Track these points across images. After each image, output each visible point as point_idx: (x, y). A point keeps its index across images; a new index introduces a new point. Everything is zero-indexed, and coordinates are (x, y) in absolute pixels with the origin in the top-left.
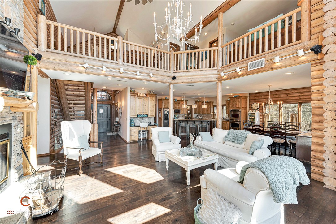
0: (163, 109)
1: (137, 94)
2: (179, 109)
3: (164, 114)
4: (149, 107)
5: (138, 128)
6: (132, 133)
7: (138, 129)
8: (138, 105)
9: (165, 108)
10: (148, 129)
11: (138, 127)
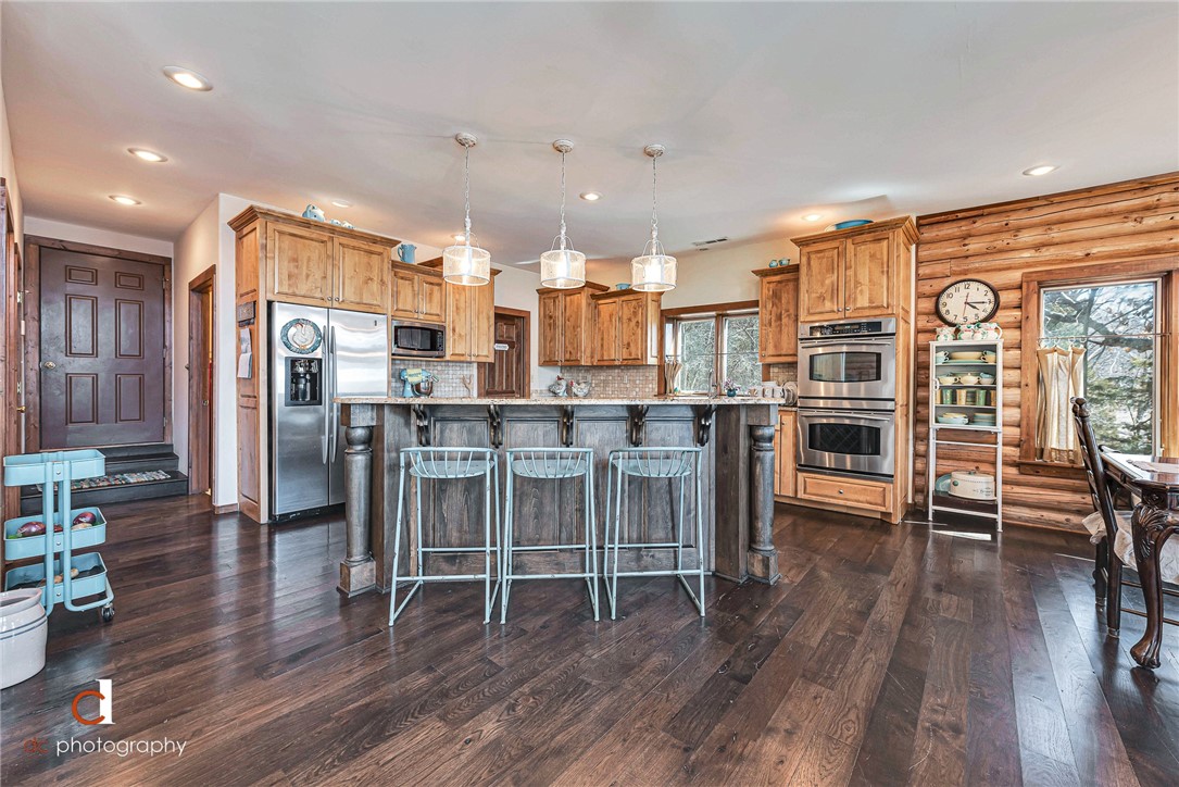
0: (270, 304)
2: (433, 322)
3: (281, 353)
9: (293, 298)
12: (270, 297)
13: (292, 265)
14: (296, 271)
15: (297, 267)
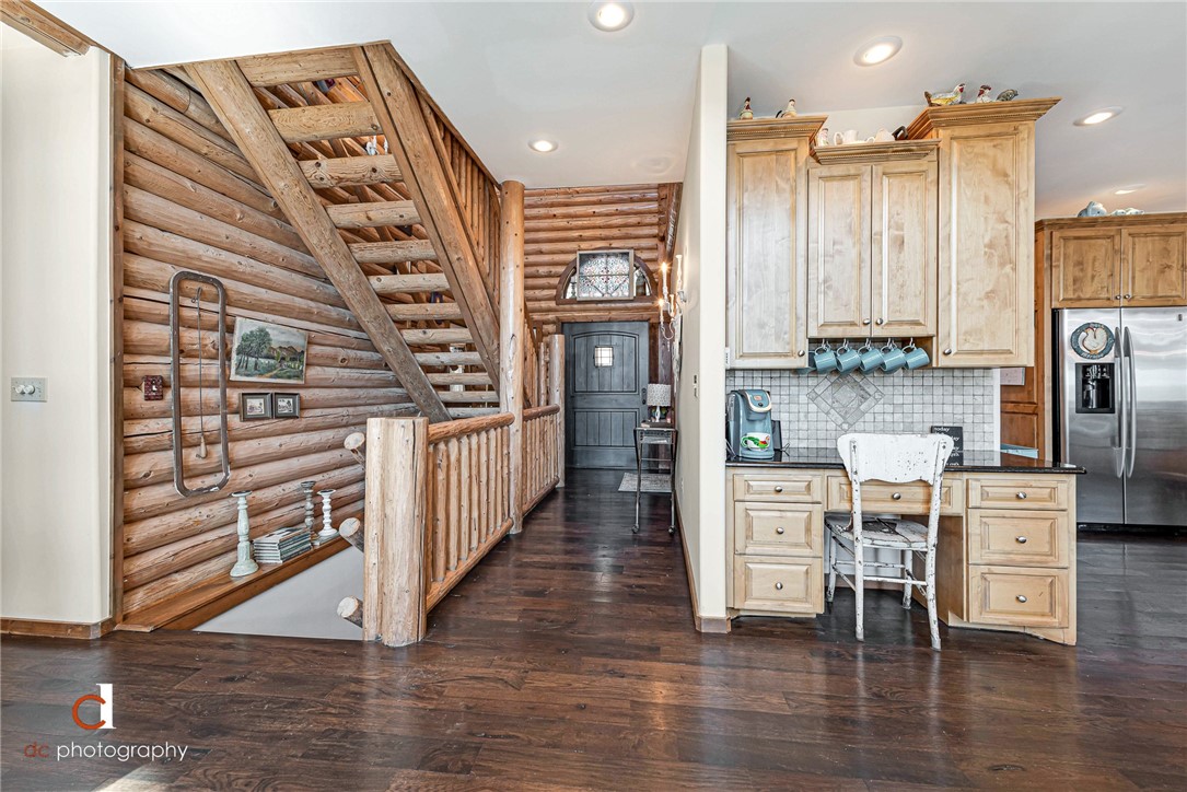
0: (1055, 312)
1: (808, 129)
3: (1070, 360)
4: (952, 256)
5: (824, 489)
6: (749, 536)
7: (817, 495)
8: (819, 247)
9: (1078, 304)
10: (950, 510)
11: (817, 478)
12: (1055, 305)
13: (1077, 268)
14: (1081, 274)
15: (1082, 270)
